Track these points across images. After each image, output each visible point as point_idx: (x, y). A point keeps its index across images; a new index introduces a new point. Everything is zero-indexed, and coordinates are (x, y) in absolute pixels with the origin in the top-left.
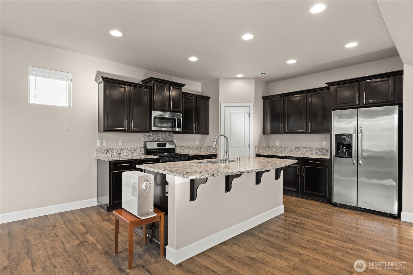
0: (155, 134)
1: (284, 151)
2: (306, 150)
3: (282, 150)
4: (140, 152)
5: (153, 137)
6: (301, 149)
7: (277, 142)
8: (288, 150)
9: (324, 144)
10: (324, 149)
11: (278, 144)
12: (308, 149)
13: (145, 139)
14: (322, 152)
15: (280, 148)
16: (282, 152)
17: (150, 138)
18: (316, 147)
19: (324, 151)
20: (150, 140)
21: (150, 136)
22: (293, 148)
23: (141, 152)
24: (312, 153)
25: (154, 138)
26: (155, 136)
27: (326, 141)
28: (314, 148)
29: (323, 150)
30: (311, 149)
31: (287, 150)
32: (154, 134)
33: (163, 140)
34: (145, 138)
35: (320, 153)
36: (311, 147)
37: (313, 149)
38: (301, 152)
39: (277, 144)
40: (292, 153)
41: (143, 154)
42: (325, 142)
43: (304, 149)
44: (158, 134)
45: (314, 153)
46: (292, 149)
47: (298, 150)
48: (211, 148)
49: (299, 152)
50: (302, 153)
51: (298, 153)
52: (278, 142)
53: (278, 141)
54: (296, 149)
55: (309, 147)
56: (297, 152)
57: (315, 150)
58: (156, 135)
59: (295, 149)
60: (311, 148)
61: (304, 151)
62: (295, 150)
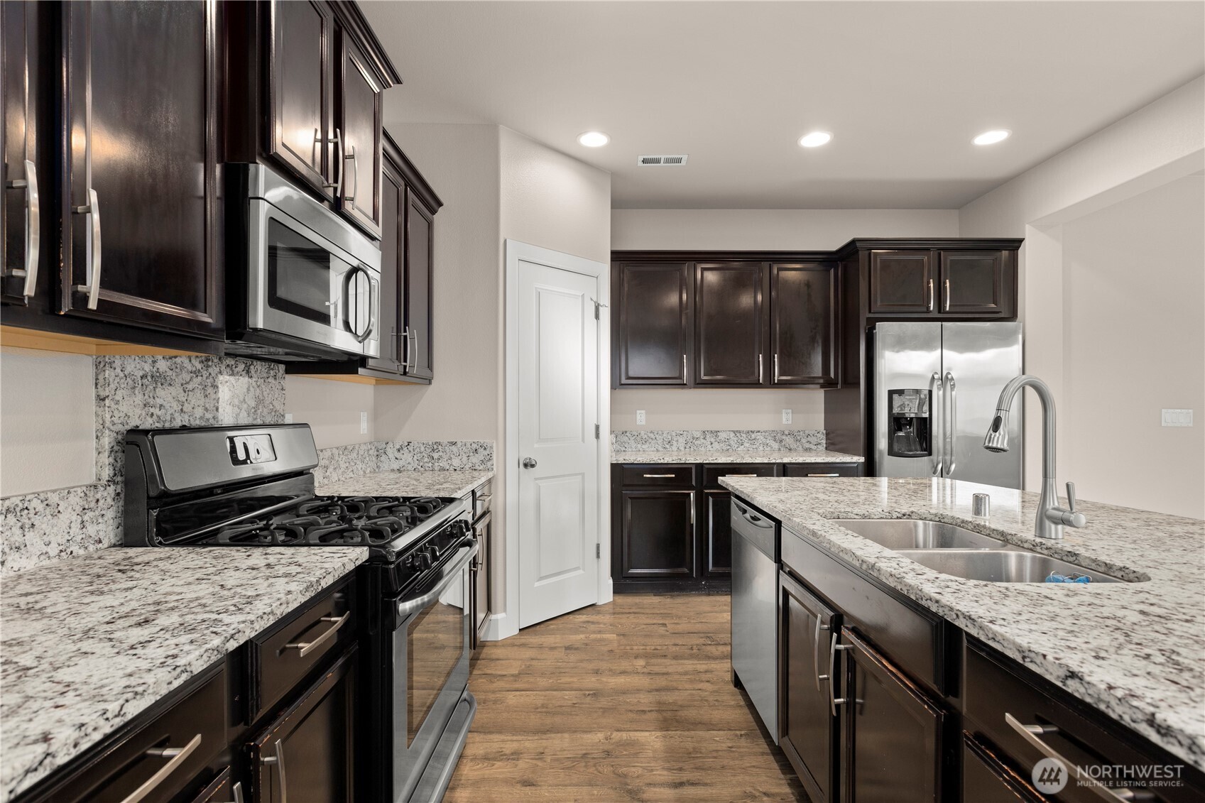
0: (190, 368)
1: (668, 446)
2: (736, 439)
3: (660, 442)
4: (76, 528)
5: (176, 391)
6: (722, 436)
7: (638, 417)
8: (682, 440)
9: (784, 419)
10: (787, 432)
11: (644, 423)
12: (744, 435)
13: (124, 408)
14: (781, 441)
15: (652, 435)
16: (660, 449)
17: (159, 401)
18: (765, 429)
19: (787, 440)
20: (156, 411)
21: (158, 379)
22: (697, 434)
23: (91, 530)
24: (754, 447)
25: (182, 397)
26: (190, 387)
27: (790, 411)
28: (759, 432)
29: (784, 437)
30: (753, 436)
31: (677, 441)
32: (182, 368)
33: (238, 415)
34: (118, 397)
35: (776, 446)
36: (753, 430)
37: (759, 436)
38: (722, 445)
39: (638, 423)
40: (692, 449)
41: (106, 543)
42: (787, 413)
43: (732, 434)
44: (208, 366)
45: (761, 448)
46: (693, 438)
47: (713, 440)
48: (453, 448)
49: (716, 445)
50: (725, 448)
51: (711, 449)
52: (644, 417)
53: (643, 412)
54: (708, 436)
55: (746, 429)
56: (709, 446)
57: (762, 438)
58: (197, 373)
59: (704, 438)
60: (752, 432)
61: (732, 443)
62: (703, 441)
